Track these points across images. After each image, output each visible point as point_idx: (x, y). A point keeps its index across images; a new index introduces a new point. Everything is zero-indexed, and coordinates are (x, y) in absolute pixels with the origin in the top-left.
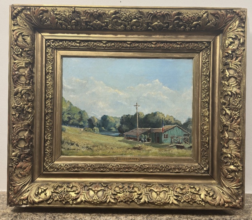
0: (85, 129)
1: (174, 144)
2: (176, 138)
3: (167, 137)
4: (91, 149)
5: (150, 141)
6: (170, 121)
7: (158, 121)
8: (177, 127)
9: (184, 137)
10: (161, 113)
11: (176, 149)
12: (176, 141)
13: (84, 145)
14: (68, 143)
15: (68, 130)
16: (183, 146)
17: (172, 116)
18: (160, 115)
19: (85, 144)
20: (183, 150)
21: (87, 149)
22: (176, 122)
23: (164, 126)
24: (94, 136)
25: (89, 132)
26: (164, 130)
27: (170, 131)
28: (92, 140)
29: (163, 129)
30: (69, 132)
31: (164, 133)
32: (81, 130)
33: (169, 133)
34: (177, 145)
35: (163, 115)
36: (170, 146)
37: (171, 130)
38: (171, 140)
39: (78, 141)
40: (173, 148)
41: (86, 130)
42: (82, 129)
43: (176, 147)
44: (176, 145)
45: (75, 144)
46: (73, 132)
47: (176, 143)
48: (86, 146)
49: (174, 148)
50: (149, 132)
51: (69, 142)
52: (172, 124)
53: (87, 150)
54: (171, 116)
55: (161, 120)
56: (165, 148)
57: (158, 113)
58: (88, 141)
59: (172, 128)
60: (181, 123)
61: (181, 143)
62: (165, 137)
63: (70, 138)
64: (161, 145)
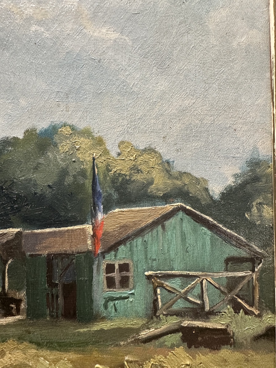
1: (172, 322)
2: (178, 281)
3: (125, 282)
5: (18, 312)
6: (138, 177)
7: (69, 180)
8: (187, 218)
9: (231, 274)
10: (87, 133)
11: (181, 351)
12: (180, 305)
16: (224, 332)
17: (150, 150)
18: (83, 142)
20: (225, 352)
22: (179, 183)
23: (106, 210)
26: (106, 234)
27: (145, 243)
29: (100, 233)
31: (103, 254)
33: (139, 255)
34: (190, 329)
35: (100, 142)
36: (144, 334)
37: (148, 237)
38: (150, 300)
40: (162, 345)
43: (184, 339)
44: (181, 329)
47: (178, 314)
49: (172, 347)
50: (11, 255)
52: (151, 199)
54: (145, 150)
55: (83, 173)
56: (112, 349)
57: (66, 131)
59: (155, 224)
60: (206, 190)
61: (212, 313)
62: (111, 283)
64: (85, 330)
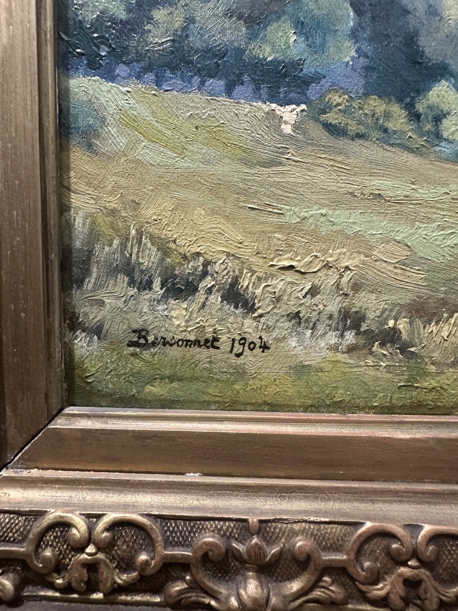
0: (318, 110)
4: (390, 337)
13: (313, 291)
14: (128, 269)
15: (129, 122)
19: (329, 280)
21: (350, 337)
24: (423, 193)
25: (371, 151)
28: (403, 232)
30: (147, 153)
32: (275, 120)
39: (245, 253)
41: (332, 117)
42: (289, 114)
45: (208, 282)
46: (182, 151)
48: (333, 306)
51: (149, 258)
53: (351, 349)
58: (360, 243)
63: (149, 212)
